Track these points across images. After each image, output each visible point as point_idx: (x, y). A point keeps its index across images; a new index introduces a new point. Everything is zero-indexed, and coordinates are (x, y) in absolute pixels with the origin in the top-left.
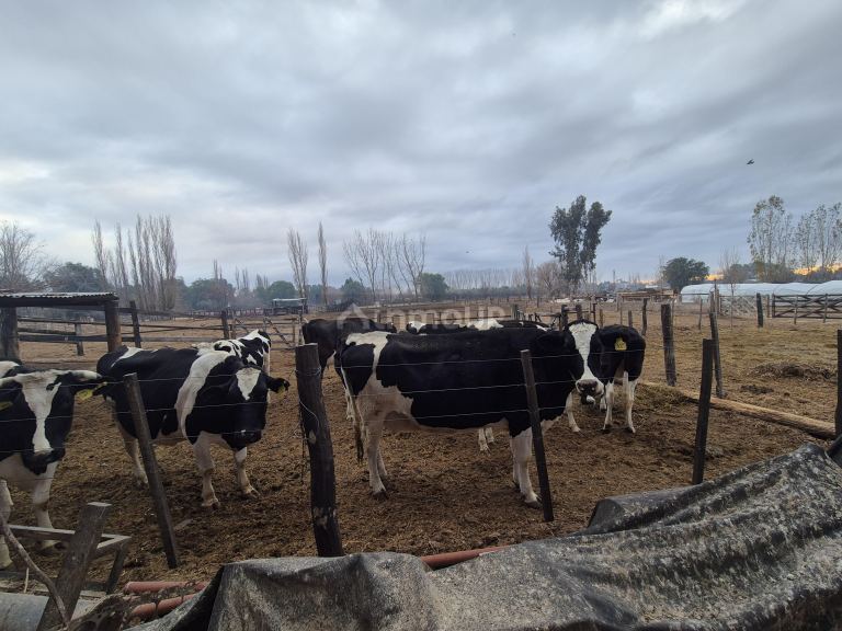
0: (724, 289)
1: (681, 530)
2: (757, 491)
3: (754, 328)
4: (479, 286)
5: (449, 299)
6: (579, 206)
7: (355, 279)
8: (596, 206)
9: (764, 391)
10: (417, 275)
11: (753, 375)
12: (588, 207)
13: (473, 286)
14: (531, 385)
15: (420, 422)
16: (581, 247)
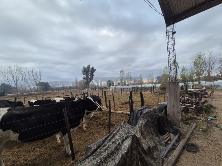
0: (116, 87)
1: (102, 150)
2: (116, 134)
3: (121, 95)
4: (62, 86)
5: (51, 90)
6: (89, 67)
7: (7, 83)
8: (93, 67)
9: (122, 107)
10: (38, 82)
11: (121, 104)
12: (91, 67)
13: (60, 86)
14: (67, 119)
15: (23, 142)
16: (90, 77)
